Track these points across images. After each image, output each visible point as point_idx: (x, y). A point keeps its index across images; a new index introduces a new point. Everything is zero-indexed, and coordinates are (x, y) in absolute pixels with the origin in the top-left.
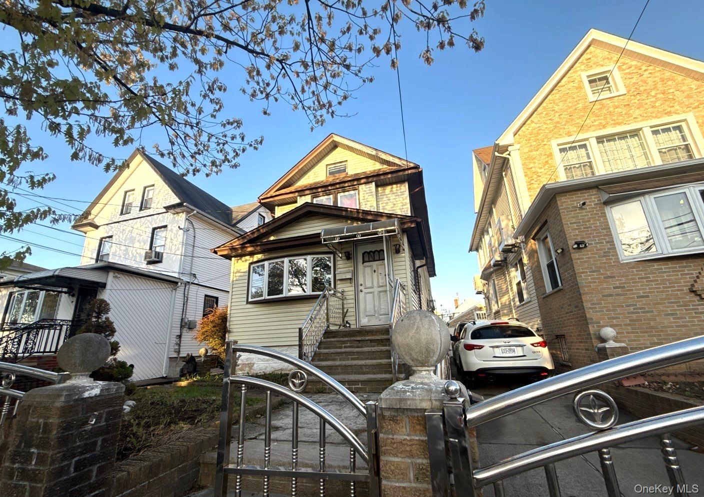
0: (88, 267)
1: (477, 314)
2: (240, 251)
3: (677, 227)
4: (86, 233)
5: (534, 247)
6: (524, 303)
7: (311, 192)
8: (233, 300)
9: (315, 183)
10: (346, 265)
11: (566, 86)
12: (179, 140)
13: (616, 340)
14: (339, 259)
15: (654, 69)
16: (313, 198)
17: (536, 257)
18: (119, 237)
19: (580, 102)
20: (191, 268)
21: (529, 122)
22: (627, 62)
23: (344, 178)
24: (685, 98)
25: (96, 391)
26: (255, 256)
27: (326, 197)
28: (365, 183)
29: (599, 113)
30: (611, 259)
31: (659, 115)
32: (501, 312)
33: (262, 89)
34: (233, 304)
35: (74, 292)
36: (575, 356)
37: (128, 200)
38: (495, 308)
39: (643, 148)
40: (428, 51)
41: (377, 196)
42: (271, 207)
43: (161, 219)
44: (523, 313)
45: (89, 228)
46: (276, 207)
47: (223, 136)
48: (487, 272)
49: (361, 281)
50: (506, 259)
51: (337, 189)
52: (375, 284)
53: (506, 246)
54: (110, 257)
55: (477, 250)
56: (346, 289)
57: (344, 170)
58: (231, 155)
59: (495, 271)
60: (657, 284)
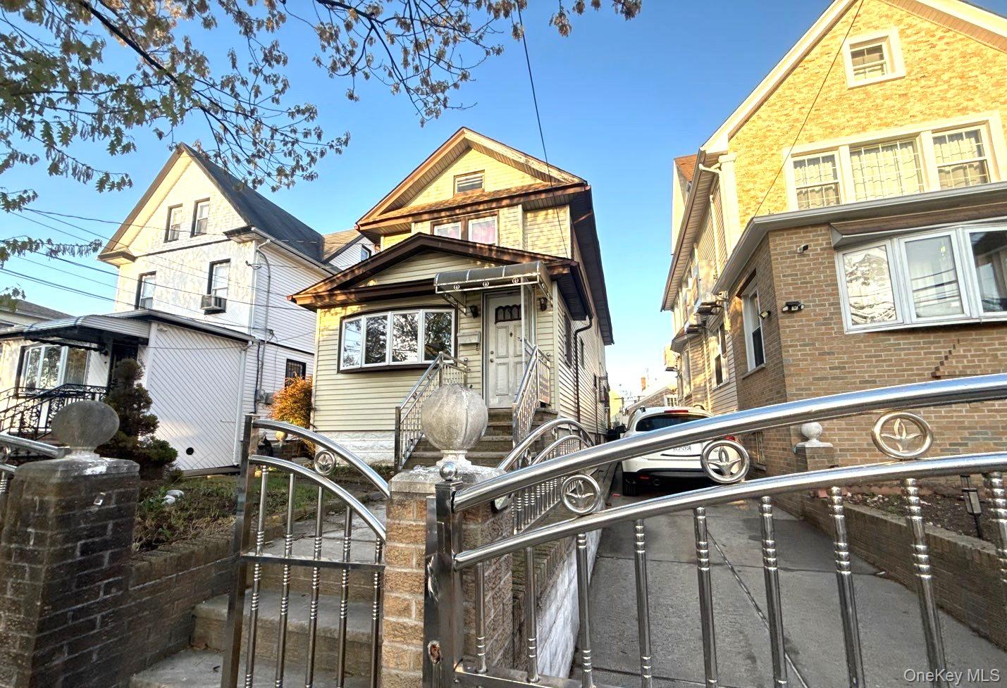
0: (122, 315)
1: (668, 399)
2: (327, 300)
3: (934, 289)
4: (118, 267)
5: (738, 307)
6: (721, 384)
7: (431, 217)
8: (320, 368)
9: (436, 204)
10: (472, 325)
11: (817, 61)
12: (228, 136)
13: (821, 437)
14: (462, 315)
15: (954, 36)
16: (434, 225)
17: (739, 321)
18: (165, 273)
19: (833, 88)
20: (266, 322)
21: (754, 117)
22: (914, 22)
23: (478, 197)
24: (993, 86)
25: (101, 469)
26: (349, 307)
27: (452, 225)
28: (508, 206)
29: (860, 107)
30: (833, 329)
31: (949, 113)
32: (693, 397)
33: (344, 60)
34: (319, 373)
35: (106, 349)
36: (771, 457)
37: (174, 220)
38: (687, 391)
39: (917, 165)
40: (561, 15)
41: (524, 226)
42: (375, 238)
43: (222, 250)
44: (720, 399)
45: (122, 260)
46: (382, 238)
47: (291, 132)
48: (677, 341)
49: (492, 348)
50: (704, 323)
51: (468, 213)
52: (511, 352)
53: (703, 304)
54: (154, 302)
55: (672, 308)
56: (470, 358)
57: (480, 185)
58: (305, 161)
59: (690, 339)
60: (889, 366)
